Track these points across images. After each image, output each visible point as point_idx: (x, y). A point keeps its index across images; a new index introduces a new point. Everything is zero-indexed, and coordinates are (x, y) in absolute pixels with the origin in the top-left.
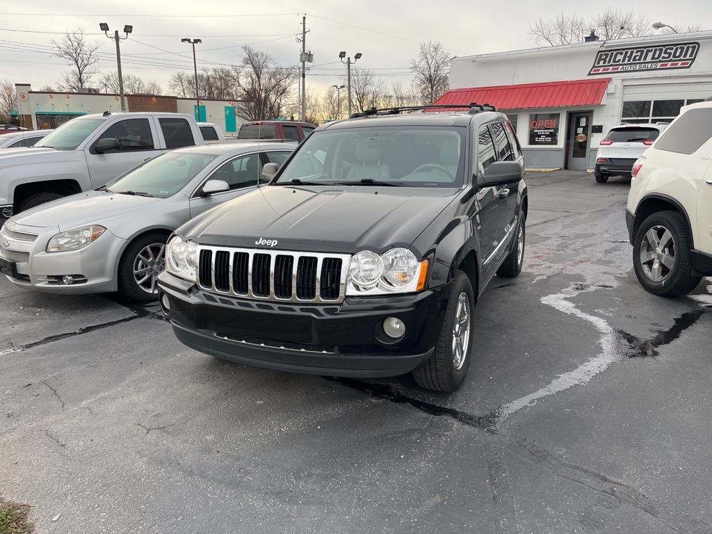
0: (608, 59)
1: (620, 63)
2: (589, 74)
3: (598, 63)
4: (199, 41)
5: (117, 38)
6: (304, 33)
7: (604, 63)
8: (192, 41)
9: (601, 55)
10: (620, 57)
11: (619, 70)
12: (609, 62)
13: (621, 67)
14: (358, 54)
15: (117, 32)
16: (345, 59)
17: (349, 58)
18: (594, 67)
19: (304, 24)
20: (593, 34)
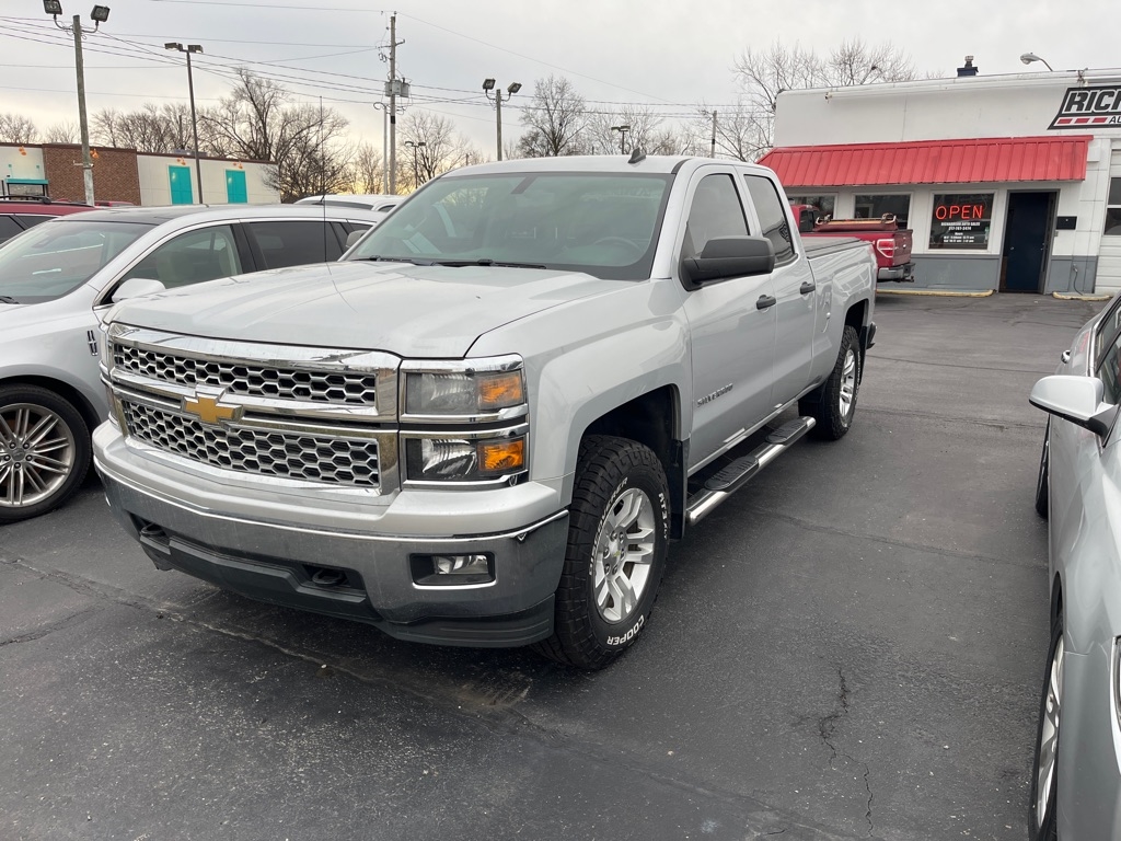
0: (1086, 103)
1: (1109, 110)
2: (1052, 127)
3: (1069, 108)
4: (198, 48)
5: (77, 30)
6: (394, 45)
7: (1080, 108)
8: (185, 48)
9: (1074, 96)
10: (1108, 100)
11: (1107, 122)
12: (1088, 108)
13: (1110, 117)
14: (515, 85)
15: (76, 18)
16: (492, 93)
17: (499, 91)
18: (1060, 115)
19: (393, 29)
20: (969, 63)
